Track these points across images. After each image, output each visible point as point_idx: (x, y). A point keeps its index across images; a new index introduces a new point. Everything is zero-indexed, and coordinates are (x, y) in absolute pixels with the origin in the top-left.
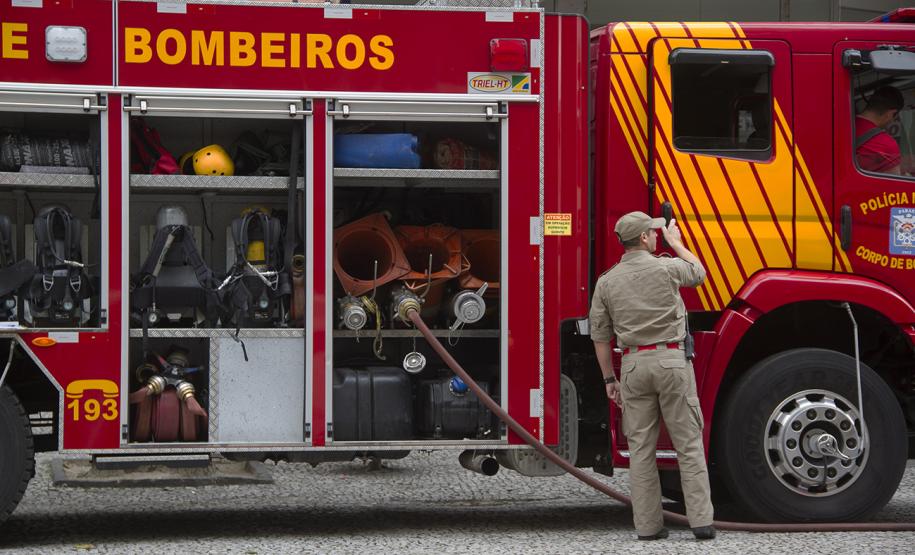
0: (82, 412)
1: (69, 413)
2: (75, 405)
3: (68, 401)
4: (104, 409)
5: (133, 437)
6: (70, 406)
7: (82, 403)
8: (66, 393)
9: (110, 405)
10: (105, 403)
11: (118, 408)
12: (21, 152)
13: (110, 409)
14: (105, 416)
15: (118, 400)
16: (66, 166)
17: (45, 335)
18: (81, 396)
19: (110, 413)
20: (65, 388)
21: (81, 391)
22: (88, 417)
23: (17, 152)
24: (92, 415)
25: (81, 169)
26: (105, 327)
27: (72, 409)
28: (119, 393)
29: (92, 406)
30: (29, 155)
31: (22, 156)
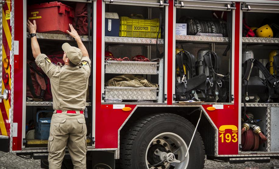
0: (225, 139)
1: (220, 139)
2: (222, 136)
3: (220, 134)
4: (233, 138)
5: (243, 150)
6: (220, 136)
7: (225, 134)
8: (219, 131)
9: (235, 136)
10: (233, 135)
11: (237, 137)
12: (197, 27)
13: (235, 137)
14: (233, 141)
15: (237, 133)
16: (213, 33)
17: (211, 106)
18: (224, 132)
19: (235, 139)
20: (218, 129)
21: (225, 130)
22: (227, 141)
23: (195, 27)
24: (228, 140)
25: (220, 34)
26: (233, 102)
27: (221, 137)
28: (238, 131)
29: (228, 136)
30: (200, 28)
31: (197, 29)
